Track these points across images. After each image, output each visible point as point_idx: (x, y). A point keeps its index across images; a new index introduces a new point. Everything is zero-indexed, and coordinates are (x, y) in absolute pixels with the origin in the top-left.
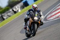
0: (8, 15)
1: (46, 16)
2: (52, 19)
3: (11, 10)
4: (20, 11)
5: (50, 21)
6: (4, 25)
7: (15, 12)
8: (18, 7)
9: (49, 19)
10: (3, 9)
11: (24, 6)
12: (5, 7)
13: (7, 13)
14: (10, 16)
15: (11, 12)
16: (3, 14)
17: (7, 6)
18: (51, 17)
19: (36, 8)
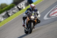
0: (13, 12)
1: (49, 13)
2: (55, 16)
3: (16, 7)
4: (24, 8)
5: (53, 17)
6: (9, 22)
7: (20, 9)
8: (23, 4)
9: (52, 16)
10: (8, 6)
11: (28, 3)
12: (10, 5)
13: (12, 10)
14: (15, 13)
15: (16, 9)
16: (8, 11)
17: (12, 3)
18: (54, 13)
19: (34, 7)
